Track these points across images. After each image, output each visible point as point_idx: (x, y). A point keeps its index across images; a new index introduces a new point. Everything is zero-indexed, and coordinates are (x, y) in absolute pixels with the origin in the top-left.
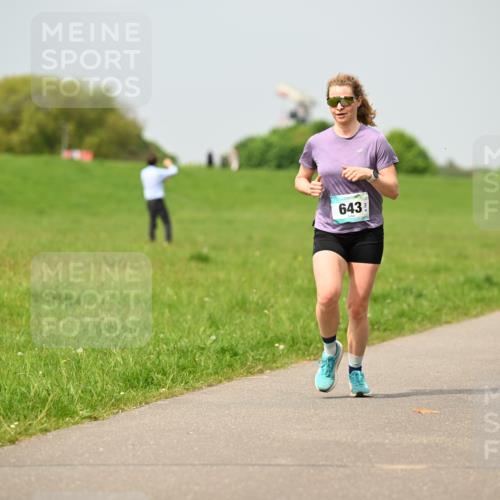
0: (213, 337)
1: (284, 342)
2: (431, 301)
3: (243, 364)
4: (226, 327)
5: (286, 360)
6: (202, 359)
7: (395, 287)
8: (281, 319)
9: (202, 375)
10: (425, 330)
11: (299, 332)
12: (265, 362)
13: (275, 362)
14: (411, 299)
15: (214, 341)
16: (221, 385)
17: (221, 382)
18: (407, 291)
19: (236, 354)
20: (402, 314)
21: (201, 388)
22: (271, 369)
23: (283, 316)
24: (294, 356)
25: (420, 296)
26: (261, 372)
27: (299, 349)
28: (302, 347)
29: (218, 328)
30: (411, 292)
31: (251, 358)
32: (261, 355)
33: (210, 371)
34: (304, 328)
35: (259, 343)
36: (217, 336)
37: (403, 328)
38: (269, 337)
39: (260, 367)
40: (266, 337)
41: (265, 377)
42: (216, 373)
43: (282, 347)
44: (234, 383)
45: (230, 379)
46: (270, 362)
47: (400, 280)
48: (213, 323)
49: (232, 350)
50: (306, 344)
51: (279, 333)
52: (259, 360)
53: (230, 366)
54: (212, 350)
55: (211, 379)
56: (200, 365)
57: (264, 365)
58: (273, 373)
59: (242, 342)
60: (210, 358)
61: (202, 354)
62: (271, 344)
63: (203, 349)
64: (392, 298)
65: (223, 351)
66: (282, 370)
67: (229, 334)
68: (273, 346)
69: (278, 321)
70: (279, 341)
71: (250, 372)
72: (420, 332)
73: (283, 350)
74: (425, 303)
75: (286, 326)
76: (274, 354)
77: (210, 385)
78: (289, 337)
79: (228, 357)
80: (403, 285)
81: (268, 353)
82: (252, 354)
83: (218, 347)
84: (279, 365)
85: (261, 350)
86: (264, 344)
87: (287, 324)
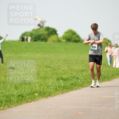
0: (16, 92)
1: (37, 93)
2: (81, 80)
3: (25, 100)
4: (20, 89)
5: (38, 98)
6: (13, 98)
7: (70, 76)
8: (36, 86)
9: (13, 103)
10: (80, 89)
11: (42, 90)
12: (32, 99)
13: (35, 99)
14: (75, 80)
15: (16, 93)
16: (18, 106)
17: (18, 105)
18: (74, 77)
19: (23, 97)
20: (72, 84)
21: (12, 107)
22: (34, 101)
23: (37, 85)
24: (40, 97)
25: (78, 78)
26: (31, 102)
27: (42, 95)
28: (43, 94)
29: (18, 89)
30: (75, 78)
31: (27, 98)
32: (30, 97)
33: (15, 102)
34: (43, 89)
35: (30, 93)
36: (17, 91)
37: (73, 88)
38: (33, 91)
39: (30, 100)
40: (32, 91)
41: (32, 103)
42: (17, 102)
43: (37, 94)
44: (22, 105)
45: (21, 104)
46: (33, 99)
47: (72, 74)
48: (16, 88)
49: (22, 95)
50: (44, 94)
51: (36, 90)
52: (30, 98)
53: (21, 100)
54: (16, 96)
55: (16, 104)
56: (12, 100)
57: (31, 100)
58: (34, 102)
59: (25, 93)
60: (15, 98)
61: (13, 97)
62: (33, 93)
63: (13, 95)
64: (69, 80)
65: (19, 96)
66: (37, 102)
67: (21, 91)
68: (34, 94)
69: (35, 87)
70: (36, 93)
71: (27, 102)
72: (78, 89)
73: (37, 95)
74: (79, 81)
75: (38, 88)
76: (34, 97)
77: (15, 106)
78: (39, 91)
79: (21, 98)
80: (72, 75)
81: (32, 96)
82: (28, 97)
83: (18, 94)
84: (36, 100)
85: (30, 95)
86: (31, 93)
87: (38, 87)
